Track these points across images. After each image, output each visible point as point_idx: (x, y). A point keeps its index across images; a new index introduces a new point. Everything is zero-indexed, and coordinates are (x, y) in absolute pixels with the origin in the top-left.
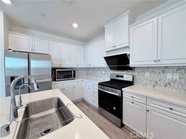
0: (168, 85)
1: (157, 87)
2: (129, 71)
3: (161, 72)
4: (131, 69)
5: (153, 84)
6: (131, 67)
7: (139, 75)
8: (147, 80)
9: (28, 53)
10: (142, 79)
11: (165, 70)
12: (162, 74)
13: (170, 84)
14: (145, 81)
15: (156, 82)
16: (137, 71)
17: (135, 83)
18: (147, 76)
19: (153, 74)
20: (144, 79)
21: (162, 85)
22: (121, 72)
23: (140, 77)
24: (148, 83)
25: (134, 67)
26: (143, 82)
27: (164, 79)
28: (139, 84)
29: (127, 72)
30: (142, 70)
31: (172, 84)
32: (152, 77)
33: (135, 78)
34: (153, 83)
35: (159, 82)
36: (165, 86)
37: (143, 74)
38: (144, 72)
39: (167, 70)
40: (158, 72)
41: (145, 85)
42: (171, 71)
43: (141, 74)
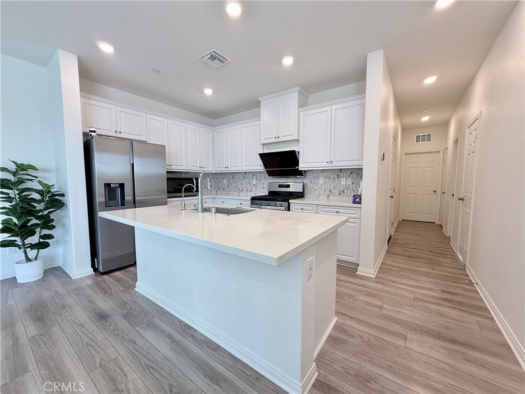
0: (342, 193)
1: (331, 197)
2: (298, 177)
3: (336, 177)
4: (300, 173)
5: (328, 194)
6: (301, 171)
7: (311, 182)
8: (320, 189)
10: (314, 188)
11: (339, 174)
12: (337, 180)
13: (344, 192)
14: (319, 190)
15: (330, 191)
16: (309, 177)
17: (306, 195)
18: (320, 183)
19: (328, 179)
20: (317, 188)
21: (336, 194)
22: (286, 179)
23: (312, 185)
24: (321, 193)
25: (305, 171)
26: (316, 193)
27: (338, 186)
28: (312, 196)
29: (295, 179)
30: (315, 176)
31: (346, 191)
32: (326, 184)
33: (306, 188)
34: (328, 193)
35: (333, 191)
36: (339, 195)
37: (316, 180)
38: (317, 177)
39: (341, 174)
40: (332, 177)
41: (318, 196)
42: (345, 175)
43: (313, 181)
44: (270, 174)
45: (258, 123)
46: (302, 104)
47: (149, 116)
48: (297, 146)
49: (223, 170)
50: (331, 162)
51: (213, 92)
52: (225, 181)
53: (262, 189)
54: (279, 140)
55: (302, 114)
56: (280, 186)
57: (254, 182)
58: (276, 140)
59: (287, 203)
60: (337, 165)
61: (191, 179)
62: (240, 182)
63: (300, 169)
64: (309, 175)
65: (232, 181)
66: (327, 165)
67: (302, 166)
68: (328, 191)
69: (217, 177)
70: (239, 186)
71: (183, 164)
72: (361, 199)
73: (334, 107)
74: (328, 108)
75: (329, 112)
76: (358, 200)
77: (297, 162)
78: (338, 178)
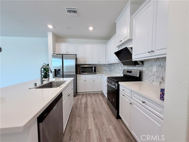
1: (163, 85)
5: (160, 81)
7: (147, 70)
8: (154, 75)
9: (62, 55)
10: (149, 74)
14: (152, 77)
15: (163, 79)
16: (146, 66)
17: (143, 79)
18: (154, 71)
19: (160, 68)
20: (151, 75)
23: (148, 72)
24: (155, 80)
26: (150, 78)
28: (147, 81)
30: (150, 65)
32: (159, 72)
37: (151, 68)
38: (152, 66)
41: (152, 82)
43: (148, 69)
44: (124, 64)
50: (153, 52)
51: (93, 28)
54: (122, 42)
55: (134, 19)
56: (128, 72)
60: (158, 53)
61: (93, 67)
66: (149, 55)
67: (134, 58)
68: (160, 78)
71: (91, 61)
74: (151, 2)
77: (131, 55)
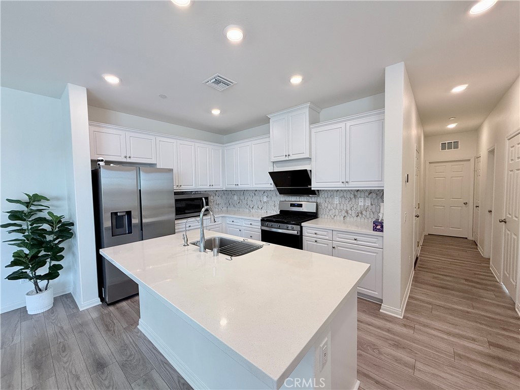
0: (360, 215)
1: (348, 219)
2: (310, 196)
3: (352, 196)
4: (314, 193)
5: (344, 215)
6: (314, 190)
7: (325, 201)
8: (335, 209)
10: (329, 208)
11: (356, 194)
12: (353, 200)
13: (362, 213)
14: (334, 211)
15: (347, 212)
16: (323, 196)
17: (320, 215)
18: (335, 203)
19: (343, 199)
20: (332, 208)
21: (353, 215)
23: (326, 205)
25: (318, 190)
26: (331, 213)
27: (355, 206)
28: (326, 216)
29: (308, 198)
30: (329, 195)
31: (364, 212)
32: (342, 205)
33: (320, 207)
34: (344, 213)
35: (350, 212)
36: (357, 216)
37: (330, 200)
38: (332, 197)
39: (359, 194)
40: (348, 197)
41: (333, 217)
42: (363, 196)
43: (327, 200)
44: (282, 192)
45: (267, 140)
46: (314, 121)
47: (159, 139)
48: (310, 164)
49: (233, 187)
50: (347, 182)
51: (221, 112)
52: (235, 198)
53: (273, 207)
54: (290, 158)
55: (313, 131)
56: (292, 205)
57: (265, 199)
58: (287, 158)
59: (299, 227)
60: (354, 185)
62: (250, 198)
63: (312, 189)
64: (322, 195)
65: (242, 198)
66: (343, 185)
67: (314, 186)
68: (344, 212)
69: (228, 193)
70: (249, 203)
71: (192, 183)
72: (382, 227)
73: (349, 124)
74: (342, 125)
75: (343, 128)
76: (379, 227)
77: (309, 182)
78: (355, 198)
